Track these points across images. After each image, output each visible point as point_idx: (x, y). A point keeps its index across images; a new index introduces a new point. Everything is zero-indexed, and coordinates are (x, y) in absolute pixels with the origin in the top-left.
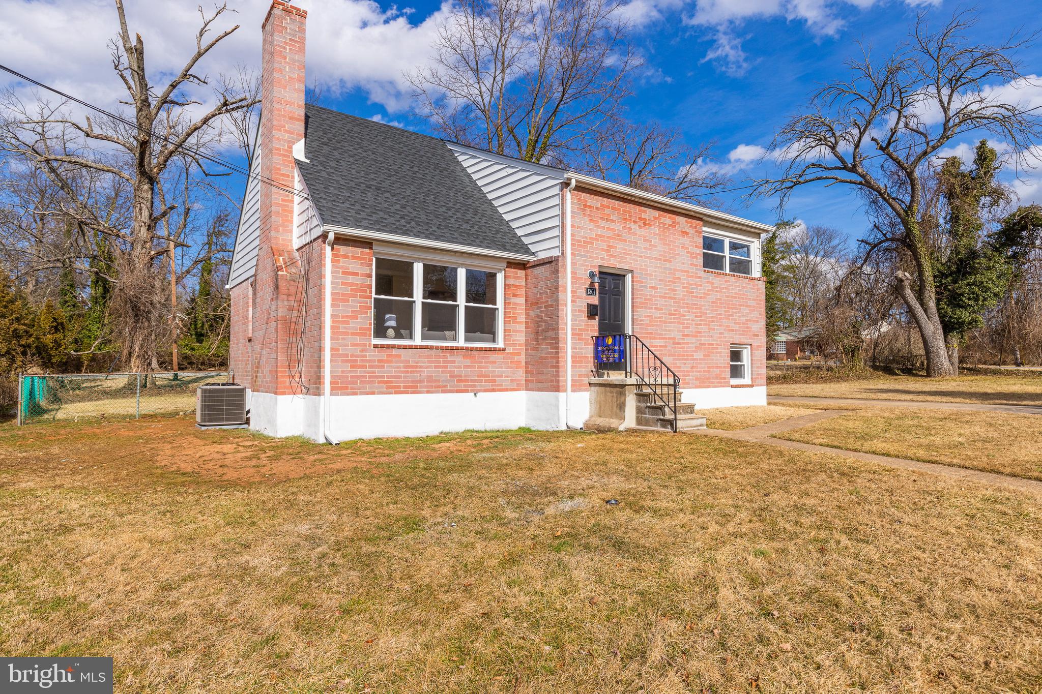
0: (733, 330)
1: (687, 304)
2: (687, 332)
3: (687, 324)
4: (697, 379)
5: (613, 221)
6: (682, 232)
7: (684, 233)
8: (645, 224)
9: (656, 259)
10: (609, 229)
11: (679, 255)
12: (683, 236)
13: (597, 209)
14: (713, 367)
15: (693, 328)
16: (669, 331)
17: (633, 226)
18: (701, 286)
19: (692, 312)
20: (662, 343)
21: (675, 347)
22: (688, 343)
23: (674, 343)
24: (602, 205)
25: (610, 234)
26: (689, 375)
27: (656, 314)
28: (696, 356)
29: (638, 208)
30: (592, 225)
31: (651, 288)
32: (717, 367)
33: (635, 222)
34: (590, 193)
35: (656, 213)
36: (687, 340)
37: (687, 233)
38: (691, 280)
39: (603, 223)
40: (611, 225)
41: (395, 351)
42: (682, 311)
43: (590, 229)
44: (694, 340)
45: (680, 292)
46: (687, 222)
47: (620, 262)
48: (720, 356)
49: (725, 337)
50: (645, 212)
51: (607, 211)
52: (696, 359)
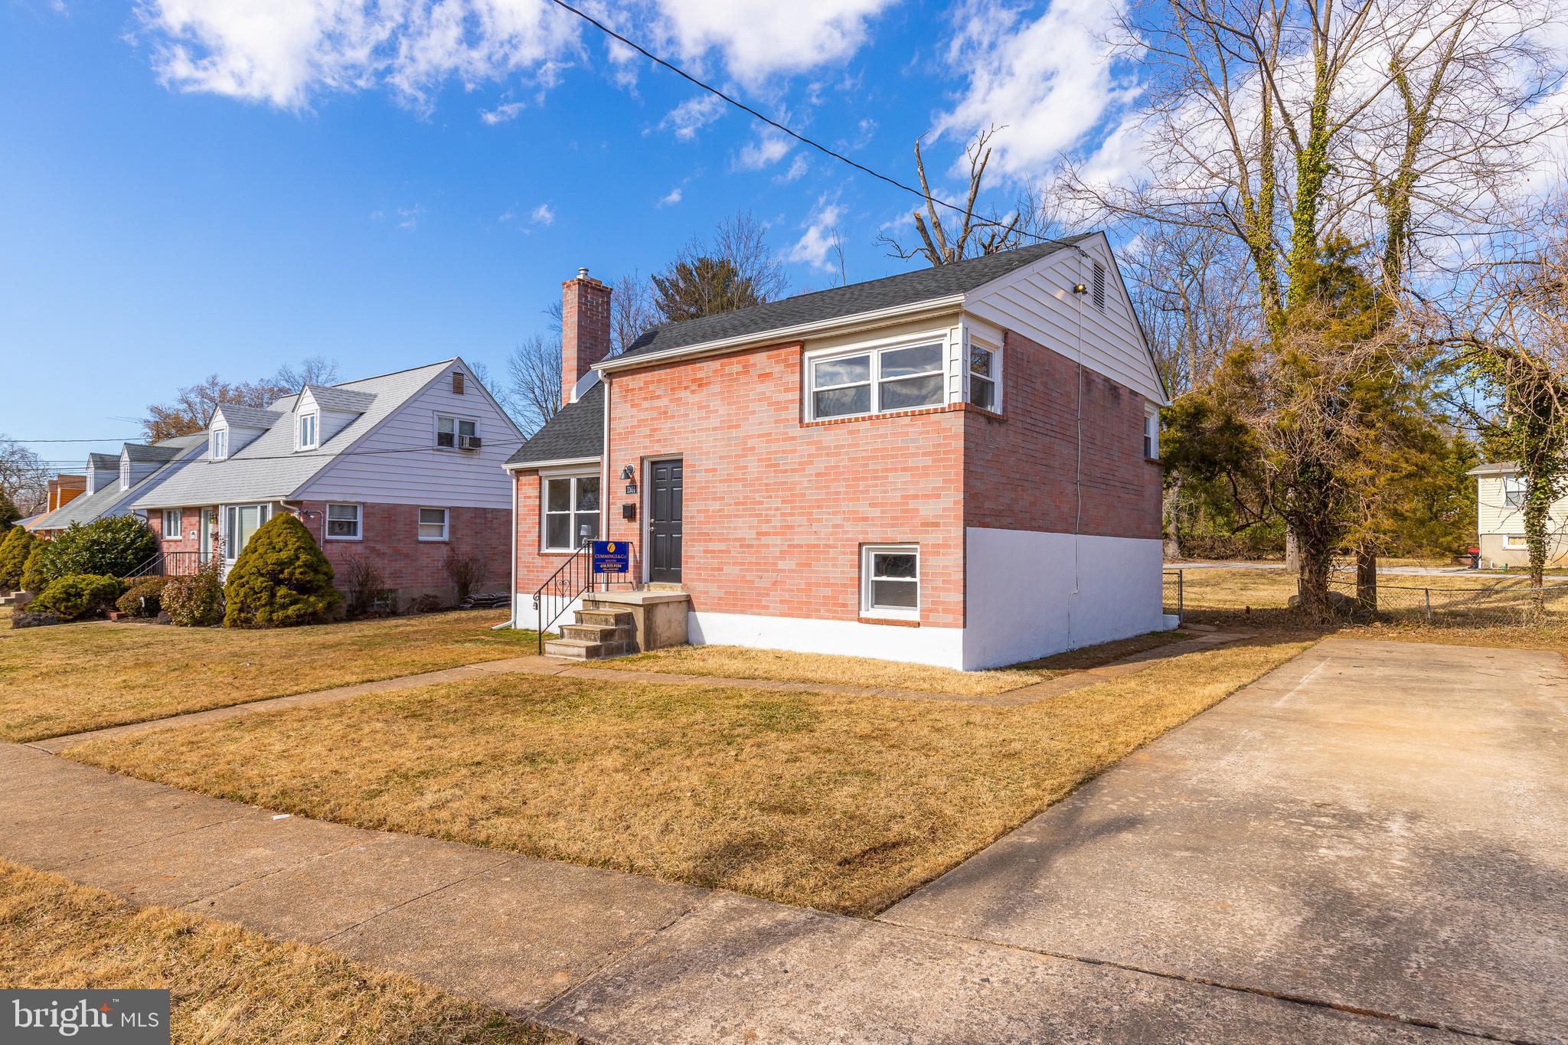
0: (866, 519)
1: (767, 485)
2: (765, 528)
3: (767, 516)
4: (782, 602)
5: (659, 397)
6: (761, 376)
7: (764, 376)
8: (700, 386)
9: (714, 429)
10: (653, 409)
11: (753, 413)
12: (762, 382)
13: (640, 389)
14: (818, 585)
15: (777, 521)
16: (735, 528)
17: (683, 394)
18: (794, 451)
19: (776, 497)
20: (722, 546)
21: (743, 552)
22: (767, 546)
23: (741, 546)
24: (646, 383)
25: (655, 414)
26: (768, 595)
27: (717, 506)
28: (781, 565)
29: (689, 368)
30: (634, 411)
31: (707, 471)
32: (827, 585)
33: (686, 388)
34: (632, 374)
35: (716, 364)
36: (764, 540)
37: (769, 375)
38: (774, 447)
39: (646, 404)
40: (656, 403)
41: (551, 559)
42: (757, 497)
43: (632, 417)
44: (778, 540)
45: (753, 467)
46: (769, 358)
47: (665, 446)
48: (834, 565)
49: (847, 532)
50: (700, 369)
51: (651, 387)
52: (782, 571)
